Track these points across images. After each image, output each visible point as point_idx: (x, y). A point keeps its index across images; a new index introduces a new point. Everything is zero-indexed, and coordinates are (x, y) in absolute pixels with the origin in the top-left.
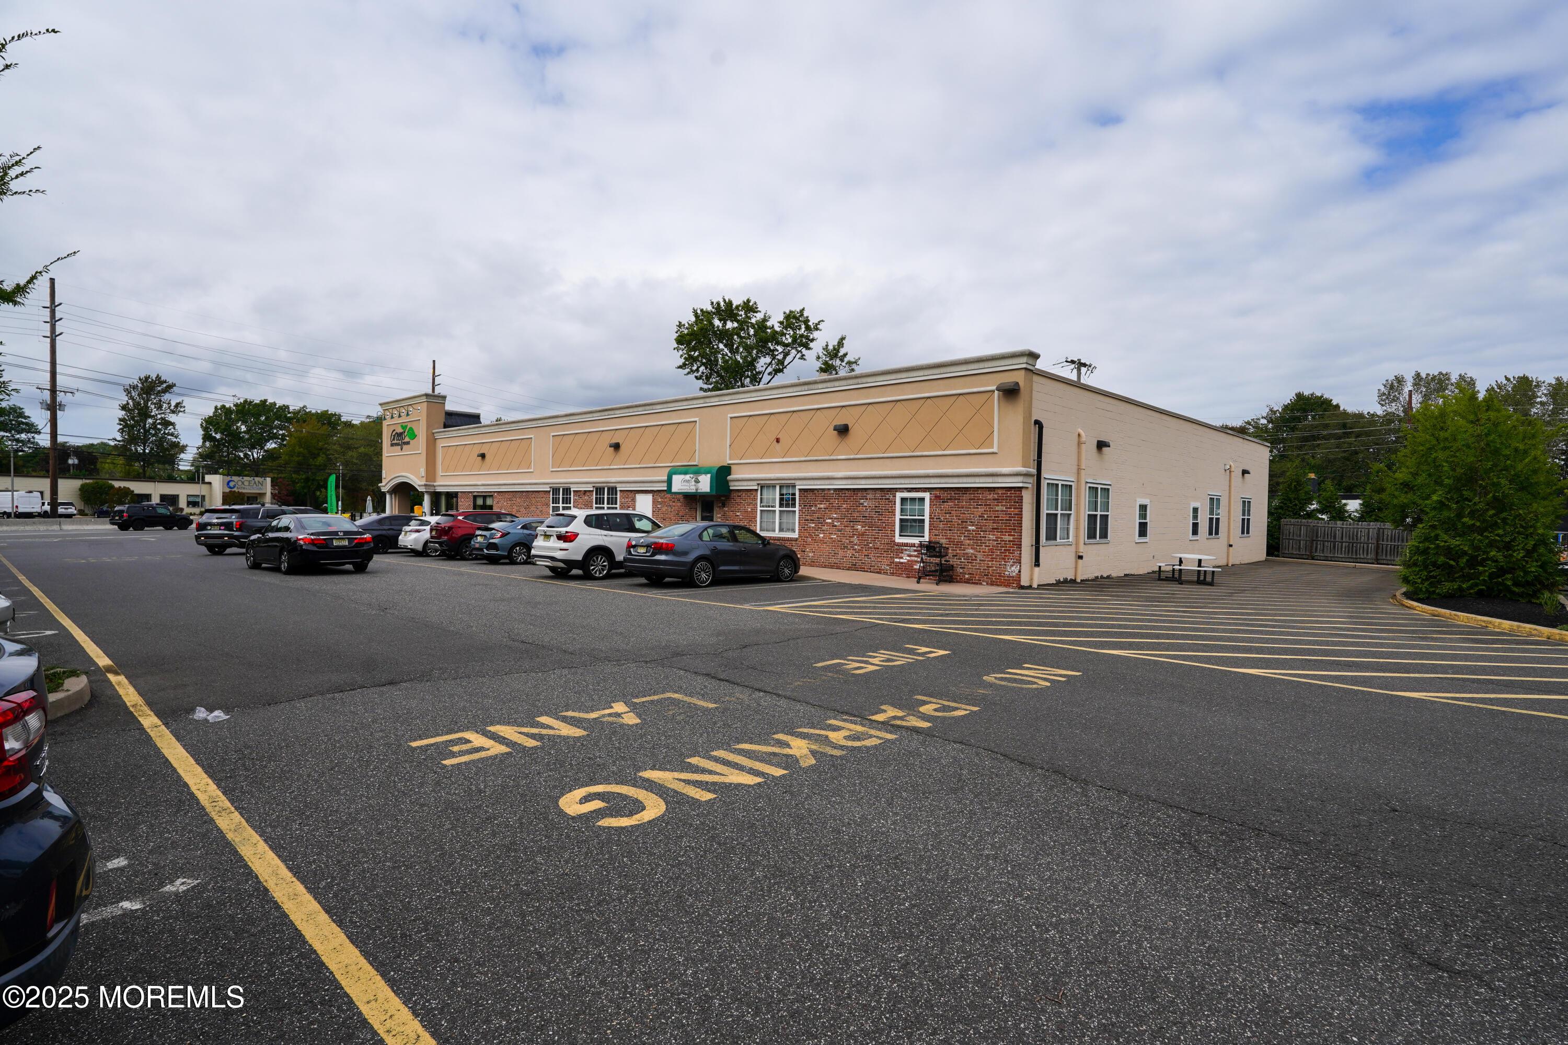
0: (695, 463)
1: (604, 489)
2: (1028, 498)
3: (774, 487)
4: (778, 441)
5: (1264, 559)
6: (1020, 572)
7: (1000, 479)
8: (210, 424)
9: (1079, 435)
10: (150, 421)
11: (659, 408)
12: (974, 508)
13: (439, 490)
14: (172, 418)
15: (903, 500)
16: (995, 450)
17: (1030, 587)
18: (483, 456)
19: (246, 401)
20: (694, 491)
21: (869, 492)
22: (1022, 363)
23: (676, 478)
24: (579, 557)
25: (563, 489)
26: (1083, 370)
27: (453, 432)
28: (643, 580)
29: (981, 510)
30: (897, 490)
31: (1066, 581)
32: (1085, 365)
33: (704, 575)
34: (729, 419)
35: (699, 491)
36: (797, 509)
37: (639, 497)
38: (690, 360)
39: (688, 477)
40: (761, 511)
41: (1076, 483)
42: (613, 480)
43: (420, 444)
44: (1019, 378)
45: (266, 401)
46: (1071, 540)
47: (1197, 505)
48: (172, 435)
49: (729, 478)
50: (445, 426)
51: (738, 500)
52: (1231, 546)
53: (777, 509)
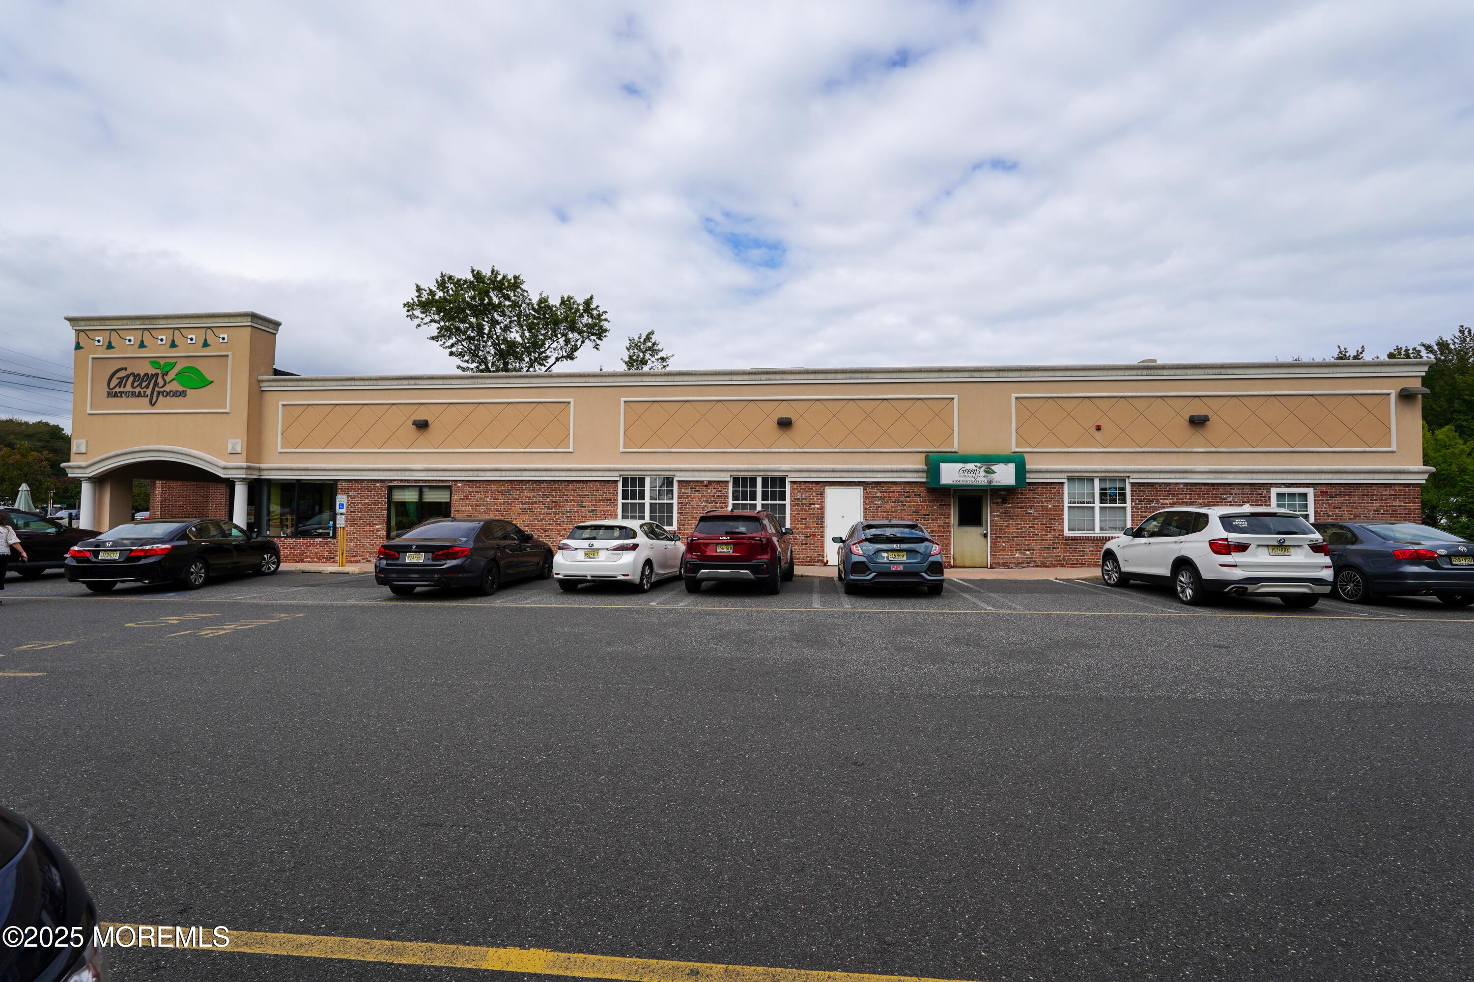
0: (953, 450)
1: (755, 479)
3: (1092, 480)
4: (1100, 428)
12: (1368, 503)
15: (1279, 495)
16: (1393, 449)
20: (986, 483)
23: (948, 467)
25: (657, 479)
27: (326, 382)
29: (1376, 505)
30: (1271, 485)
34: (1016, 399)
35: (994, 483)
36: (1128, 505)
39: (972, 466)
40: (1069, 507)
42: (784, 467)
43: (226, 397)
49: (1027, 468)
51: (1030, 495)
53: (1097, 505)
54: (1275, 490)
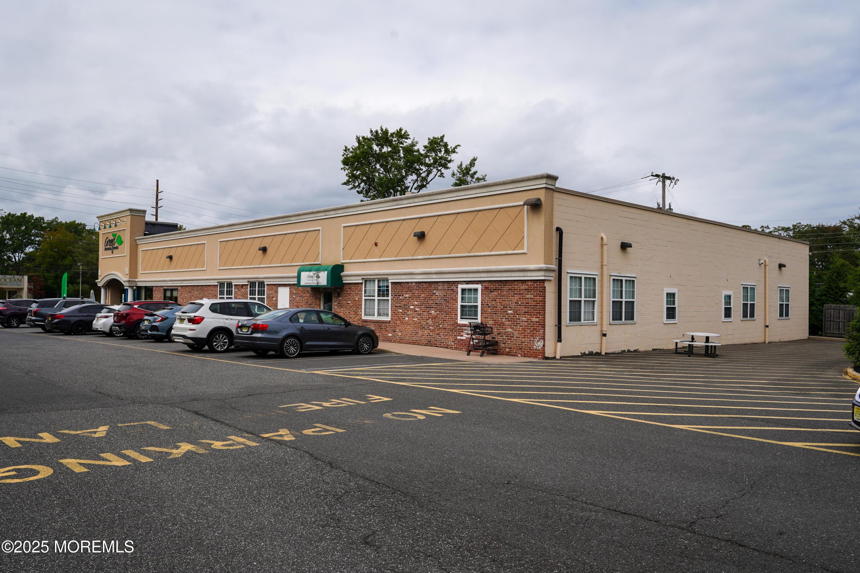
0: (317, 263)
1: (256, 283)
2: (550, 289)
3: (374, 281)
4: (376, 244)
5: (807, 338)
6: (544, 346)
7: (529, 274)
9: (602, 238)
11: (294, 220)
12: (512, 296)
13: (140, 284)
15: (463, 290)
16: (525, 251)
17: (554, 358)
18: (171, 258)
19: (9, 214)
21: (440, 284)
22: (542, 183)
23: (304, 275)
24: (205, 336)
25: (227, 284)
26: (668, 182)
27: (150, 239)
28: (253, 354)
29: (517, 298)
30: (458, 282)
31: (591, 354)
32: (669, 178)
33: (292, 349)
34: (342, 228)
36: (390, 298)
37: (281, 290)
39: (311, 274)
40: (365, 300)
41: (600, 276)
42: (262, 276)
43: (125, 249)
44: (541, 195)
45: (25, 214)
46: (595, 321)
47: (728, 293)
49: (342, 274)
50: (145, 235)
51: (349, 291)
52: (767, 326)
53: (376, 298)
54: (460, 287)
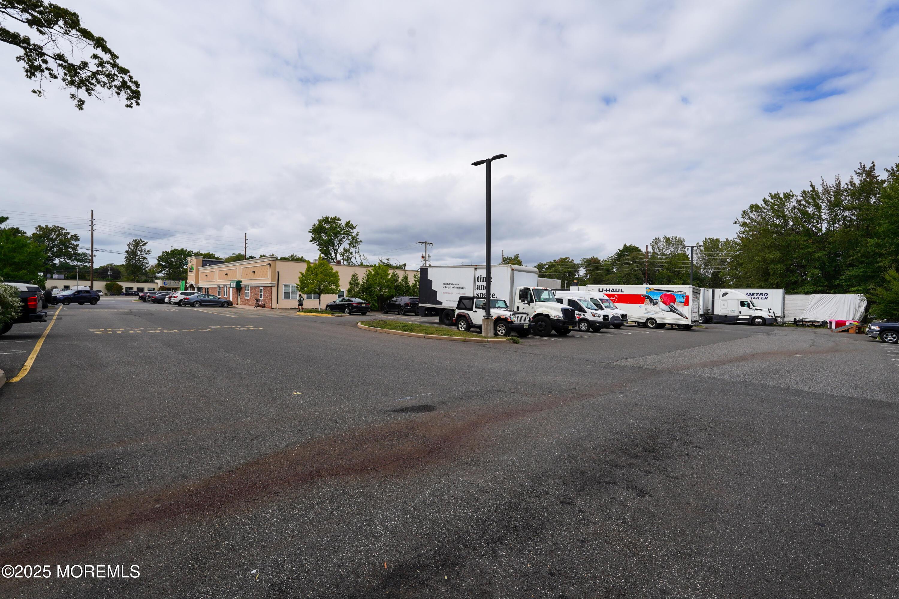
0: (237, 280)
1: (225, 286)
2: (274, 289)
3: (247, 286)
4: (247, 274)
6: (271, 305)
7: (269, 285)
8: (160, 258)
10: (137, 257)
13: (199, 286)
14: (146, 256)
16: (269, 278)
17: (276, 309)
18: (207, 276)
19: (175, 249)
21: (257, 287)
23: (232, 284)
25: (219, 286)
27: (204, 268)
29: (268, 291)
33: (197, 305)
34: (241, 268)
36: (249, 291)
37: (230, 289)
38: (313, 239)
40: (245, 292)
43: (194, 271)
44: (270, 262)
45: (183, 249)
48: (146, 263)
49: (241, 283)
50: (202, 266)
51: (243, 289)
54: (261, 288)
